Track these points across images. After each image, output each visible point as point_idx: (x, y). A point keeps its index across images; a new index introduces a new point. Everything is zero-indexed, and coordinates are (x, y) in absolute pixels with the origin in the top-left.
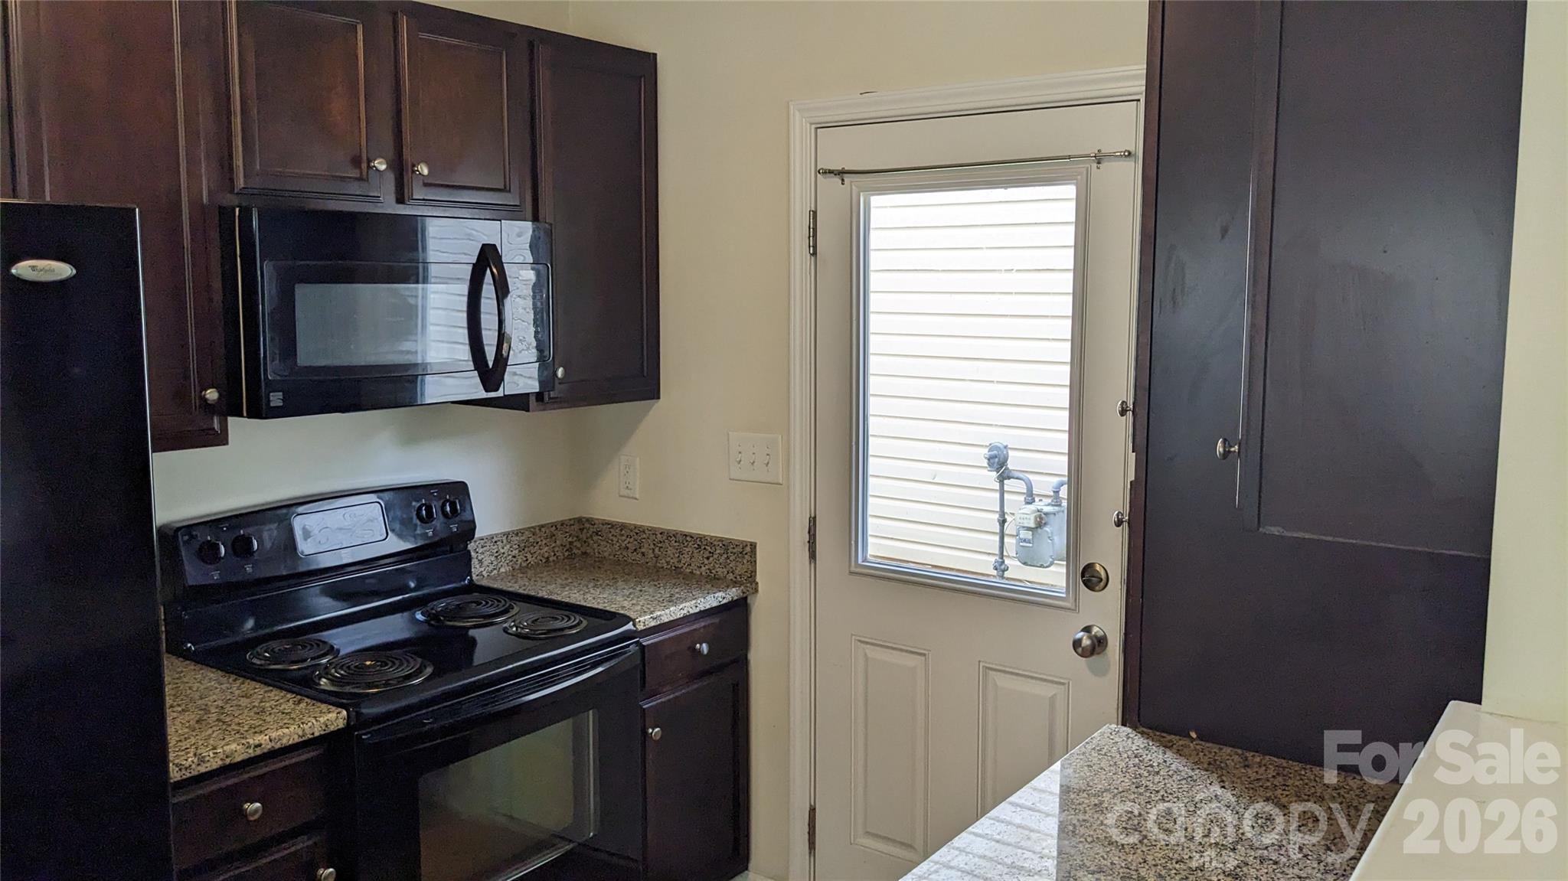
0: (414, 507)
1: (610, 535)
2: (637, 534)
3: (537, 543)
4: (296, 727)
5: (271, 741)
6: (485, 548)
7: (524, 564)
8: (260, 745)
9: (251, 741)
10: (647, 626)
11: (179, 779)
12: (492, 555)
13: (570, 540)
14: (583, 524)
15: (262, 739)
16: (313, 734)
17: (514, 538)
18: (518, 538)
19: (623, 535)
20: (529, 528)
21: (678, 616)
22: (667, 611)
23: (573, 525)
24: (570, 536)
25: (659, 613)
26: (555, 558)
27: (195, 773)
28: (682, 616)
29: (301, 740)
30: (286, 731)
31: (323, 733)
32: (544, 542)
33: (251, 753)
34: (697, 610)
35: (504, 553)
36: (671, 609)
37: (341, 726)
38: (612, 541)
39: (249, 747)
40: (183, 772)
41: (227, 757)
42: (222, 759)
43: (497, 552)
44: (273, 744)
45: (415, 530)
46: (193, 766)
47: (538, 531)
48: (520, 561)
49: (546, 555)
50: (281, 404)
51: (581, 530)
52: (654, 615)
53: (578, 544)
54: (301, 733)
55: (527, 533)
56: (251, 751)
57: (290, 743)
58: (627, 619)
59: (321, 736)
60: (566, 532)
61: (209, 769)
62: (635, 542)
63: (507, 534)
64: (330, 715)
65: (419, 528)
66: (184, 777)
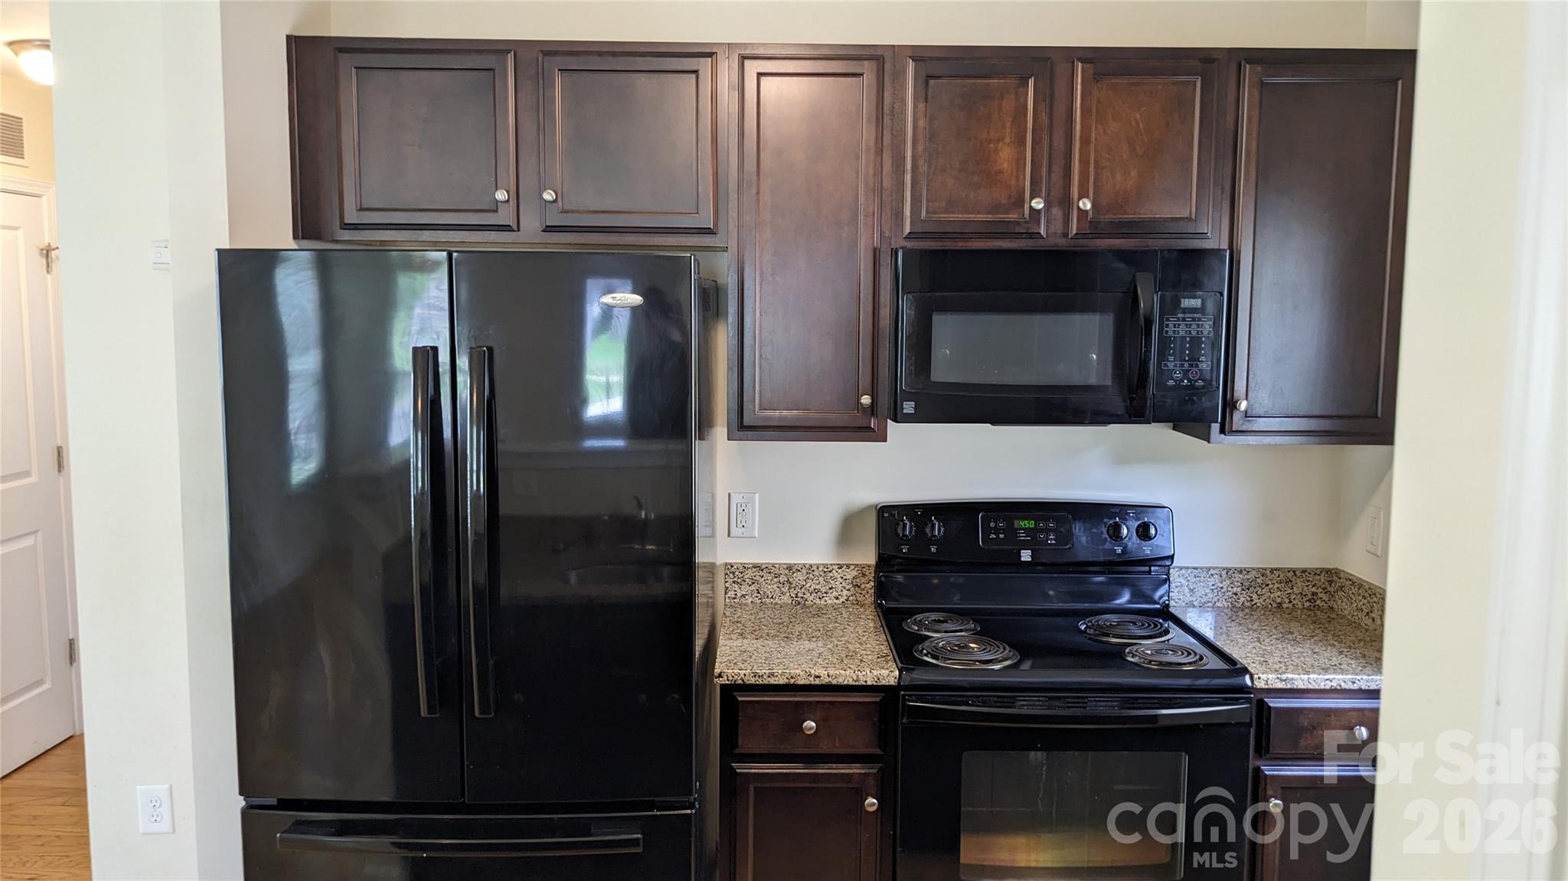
0: (1105, 524)
1: (1351, 592)
2: (1370, 595)
3: (1267, 585)
4: (852, 671)
5: (828, 676)
6: (1198, 579)
7: (1249, 604)
8: (820, 677)
9: (813, 672)
10: (1271, 686)
11: (753, 682)
12: (1207, 587)
13: (1314, 589)
14: (1331, 576)
15: (823, 672)
16: (866, 682)
17: (1237, 575)
18: (1241, 576)
19: (1359, 595)
20: (1259, 568)
21: (1323, 687)
22: (1305, 677)
23: (1319, 575)
24: (1313, 586)
25: (1290, 676)
26: (1290, 605)
27: (766, 682)
28: (1328, 687)
29: (854, 683)
30: (842, 672)
31: (875, 684)
32: (1277, 585)
33: (812, 681)
34: (1355, 687)
35: (1222, 588)
36: (1312, 676)
37: (892, 683)
38: (1352, 599)
39: (810, 675)
40: (757, 678)
41: (792, 678)
42: (787, 678)
43: (1213, 585)
44: (830, 679)
45: (1104, 544)
46: (765, 677)
47: (1269, 574)
48: (1242, 599)
49: (1279, 600)
50: (913, 412)
51: (1330, 582)
52: (1284, 677)
53: (1325, 597)
54: (855, 678)
55: (1254, 573)
56: (812, 679)
57: (846, 683)
58: (1245, 671)
59: (873, 685)
60: (1308, 581)
61: (777, 682)
62: (1368, 605)
63: (1228, 570)
64: (883, 671)
65: (1107, 543)
66: (757, 682)
